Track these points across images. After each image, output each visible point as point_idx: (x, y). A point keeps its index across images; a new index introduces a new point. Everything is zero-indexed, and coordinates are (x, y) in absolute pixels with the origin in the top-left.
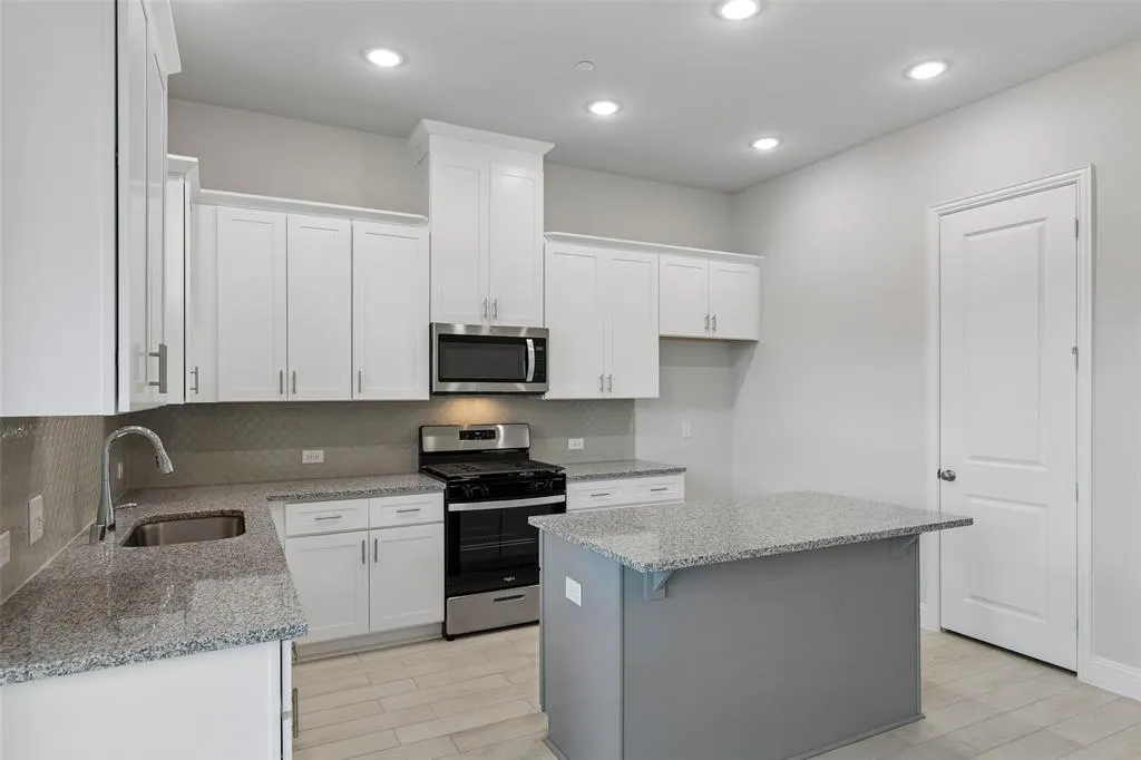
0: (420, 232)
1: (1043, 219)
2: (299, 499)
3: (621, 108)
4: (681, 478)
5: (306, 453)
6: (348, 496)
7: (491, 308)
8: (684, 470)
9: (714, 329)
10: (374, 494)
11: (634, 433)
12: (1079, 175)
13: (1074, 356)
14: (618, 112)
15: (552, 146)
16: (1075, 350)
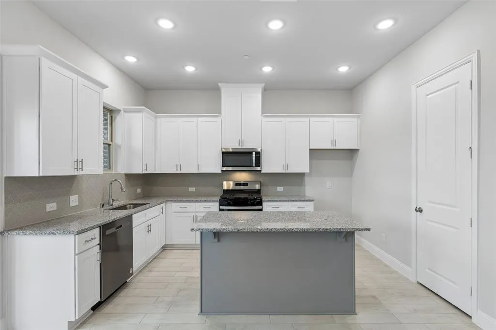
0: (218, 119)
1: (458, 82)
2: (175, 201)
3: (273, 68)
4: (312, 203)
5: (190, 188)
6: (189, 201)
7: (241, 142)
8: (313, 200)
9: (335, 145)
10: (197, 201)
11: (305, 185)
12: (472, 57)
13: (469, 152)
14: (272, 70)
15: (264, 84)
16: (470, 149)
